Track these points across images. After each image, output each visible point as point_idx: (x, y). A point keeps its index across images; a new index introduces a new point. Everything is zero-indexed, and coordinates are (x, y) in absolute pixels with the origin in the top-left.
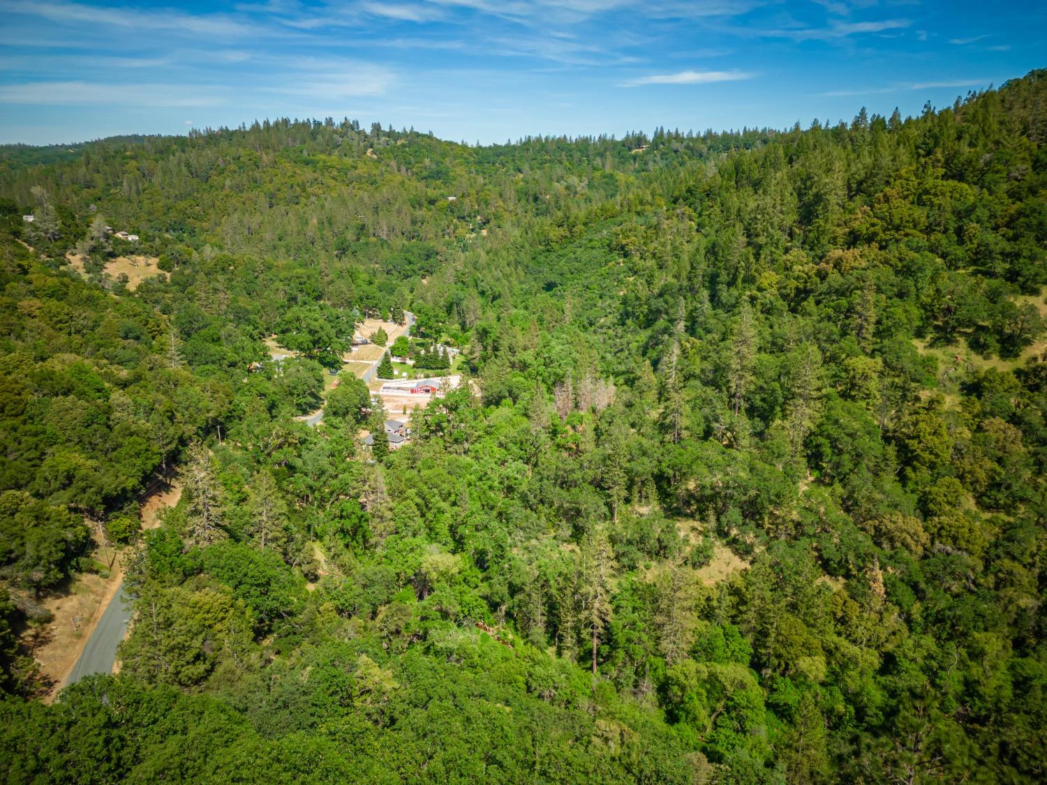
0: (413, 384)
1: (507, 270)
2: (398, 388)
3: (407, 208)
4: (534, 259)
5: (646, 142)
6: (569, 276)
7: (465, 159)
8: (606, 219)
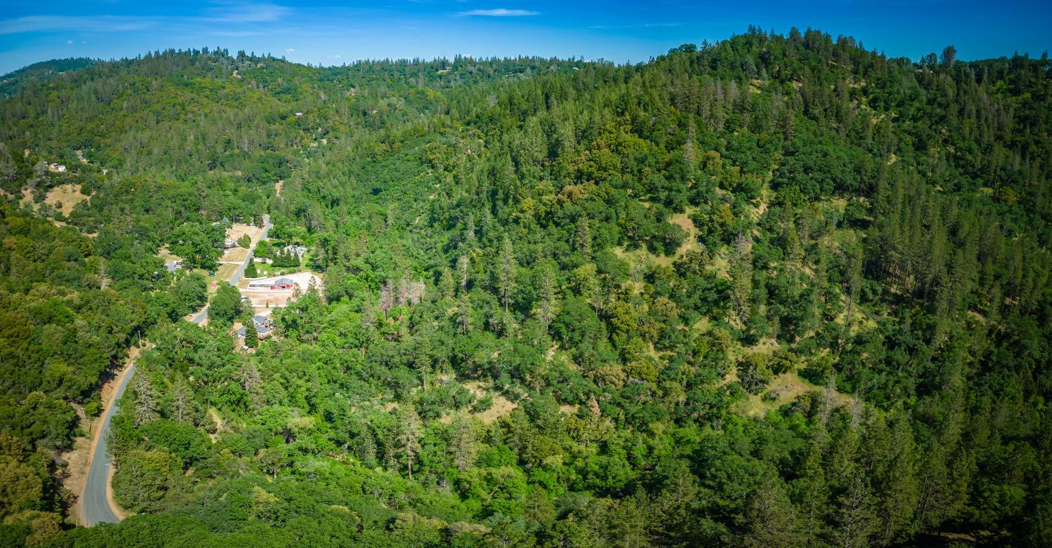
0: (272, 281)
1: (343, 179)
2: (261, 286)
3: (264, 124)
4: (363, 168)
5: (449, 65)
6: (391, 183)
7: (310, 77)
8: (417, 137)
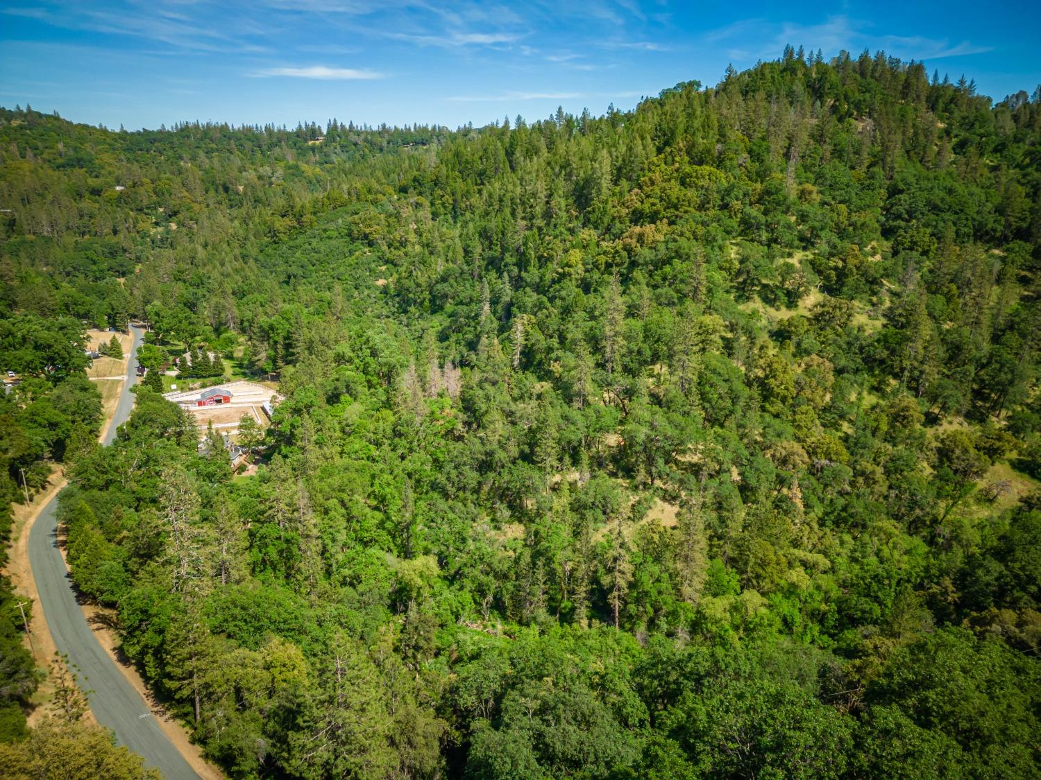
0: (194, 396)
1: (236, 265)
3: (67, 199)
4: (263, 251)
5: (321, 133)
6: (311, 267)
7: (110, 145)
8: (335, 208)
